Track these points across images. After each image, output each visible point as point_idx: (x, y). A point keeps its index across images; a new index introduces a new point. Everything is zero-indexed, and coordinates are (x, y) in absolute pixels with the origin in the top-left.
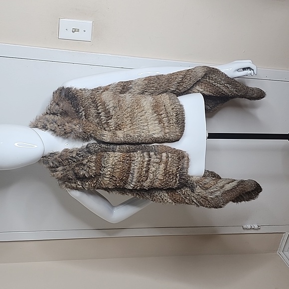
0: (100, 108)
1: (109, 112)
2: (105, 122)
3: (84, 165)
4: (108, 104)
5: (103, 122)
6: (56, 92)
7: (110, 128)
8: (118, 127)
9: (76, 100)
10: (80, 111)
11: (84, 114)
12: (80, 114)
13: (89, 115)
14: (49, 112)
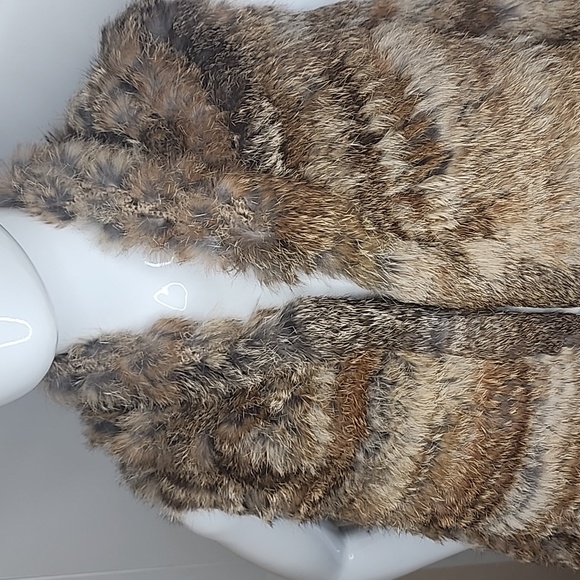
0: (378, 111)
1: (433, 132)
2: (402, 187)
3: (272, 419)
4: (425, 86)
5: (392, 191)
6: (121, 23)
7: (430, 222)
8: (479, 221)
9: (232, 61)
10: (258, 125)
11: (277, 140)
12: (258, 140)
13: (308, 147)
14: (80, 125)
